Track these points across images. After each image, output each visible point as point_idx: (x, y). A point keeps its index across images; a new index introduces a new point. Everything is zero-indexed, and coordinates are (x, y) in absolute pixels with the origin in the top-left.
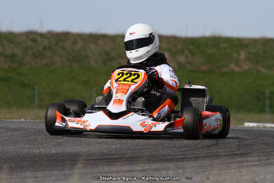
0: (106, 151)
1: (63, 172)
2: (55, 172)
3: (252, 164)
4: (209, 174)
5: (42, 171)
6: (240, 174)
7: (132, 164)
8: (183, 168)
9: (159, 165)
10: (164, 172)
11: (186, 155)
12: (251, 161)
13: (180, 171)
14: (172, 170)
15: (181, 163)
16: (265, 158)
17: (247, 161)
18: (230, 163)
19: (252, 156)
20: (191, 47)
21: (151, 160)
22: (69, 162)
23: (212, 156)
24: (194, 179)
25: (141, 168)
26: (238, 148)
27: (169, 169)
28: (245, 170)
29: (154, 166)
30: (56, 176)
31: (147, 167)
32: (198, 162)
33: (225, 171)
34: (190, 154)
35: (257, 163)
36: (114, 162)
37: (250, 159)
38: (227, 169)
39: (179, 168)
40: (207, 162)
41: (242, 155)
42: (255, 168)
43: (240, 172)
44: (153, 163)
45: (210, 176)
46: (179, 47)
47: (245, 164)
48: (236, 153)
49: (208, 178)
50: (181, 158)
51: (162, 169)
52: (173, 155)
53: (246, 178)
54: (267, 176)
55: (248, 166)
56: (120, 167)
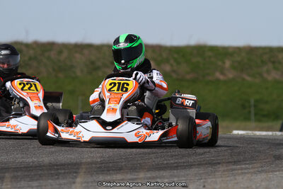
0: (99, 160)
1: (57, 182)
2: (50, 181)
3: (246, 171)
4: (204, 182)
5: (37, 180)
6: (236, 181)
7: (127, 173)
12: (246, 169)
14: (167, 178)
15: (175, 171)
16: (259, 165)
17: (242, 169)
18: (224, 171)
19: (245, 164)
22: (63, 171)
23: (206, 164)
24: (190, 187)
25: (135, 177)
26: (231, 155)
27: (163, 177)
28: (241, 177)
29: (149, 175)
30: (51, 185)
32: (193, 170)
33: (221, 179)
34: (184, 163)
35: (251, 170)
36: (108, 171)
37: (244, 166)
38: (221, 177)
40: (201, 170)
41: (235, 163)
42: (249, 175)
43: (236, 179)
44: (148, 171)
45: (206, 184)
47: (240, 171)
48: (230, 160)
49: (204, 186)
53: (242, 186)
54: (263, 183)
55: (242, 173)
56: (115, 176)
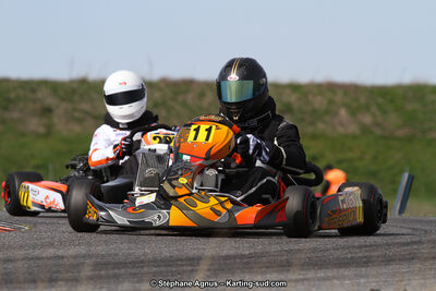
8: (366, 276)
9: (330, 273)
10: (336, 282)
11: (371, 257)
13: (362, 281)
20: (380, 100)
21: (317, 265)
31: (311, 274)
39: (362, 276)
46: (363, 100)
50: (365, 262)
51: (334, 278)
52: (352, 258)
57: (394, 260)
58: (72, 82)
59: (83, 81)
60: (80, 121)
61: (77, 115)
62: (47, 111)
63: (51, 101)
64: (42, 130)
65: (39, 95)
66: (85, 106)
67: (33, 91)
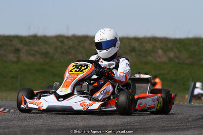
57: (191, 128)
58: (29, 37)
59: (35, 37)
60: (33, 55)
61: (32, 52)
62: (17, 51)
63: (19, 46)
64: (15, 59)
65: (14, 43)
66: (36, 48)
67: (11, 41)
